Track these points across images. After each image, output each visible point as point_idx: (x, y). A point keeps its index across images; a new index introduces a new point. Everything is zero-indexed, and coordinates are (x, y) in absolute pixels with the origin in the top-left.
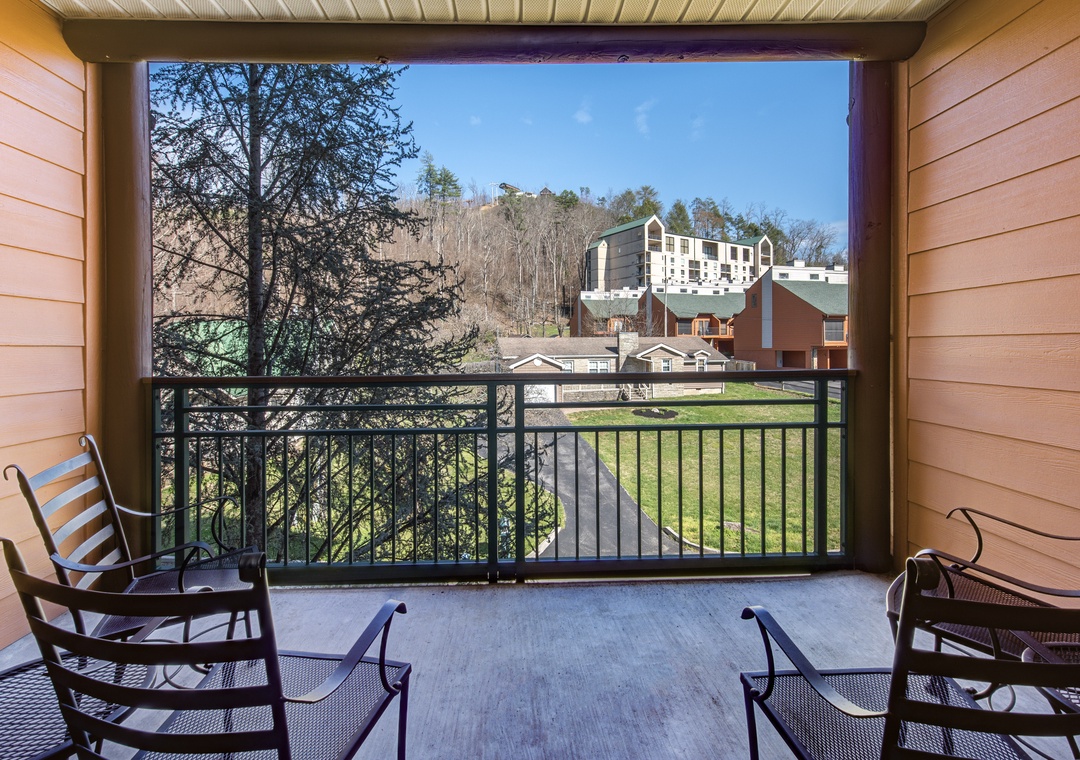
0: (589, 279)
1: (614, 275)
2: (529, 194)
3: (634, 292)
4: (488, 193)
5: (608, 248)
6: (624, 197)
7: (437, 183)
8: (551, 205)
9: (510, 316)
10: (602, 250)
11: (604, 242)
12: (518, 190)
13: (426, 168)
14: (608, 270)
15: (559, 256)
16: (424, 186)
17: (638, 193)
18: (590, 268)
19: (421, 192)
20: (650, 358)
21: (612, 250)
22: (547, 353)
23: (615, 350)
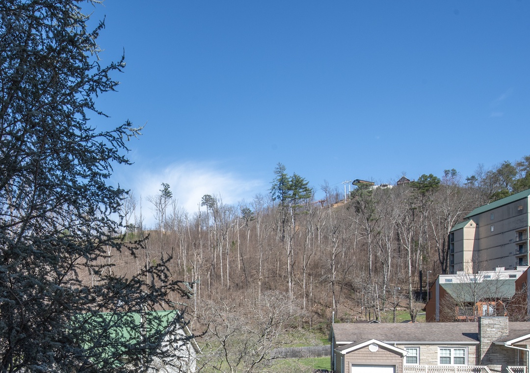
0: (452, 262)
1: (484, 255)
2: (384, 186)
3: (512, 272)
4: (340, 191)
5: (477, 227)
6: (500, 172)
7: (289, 189)
8: (408, 193)
9: (358, 304)
10: (469, 231)
11: (471, 221)
12: (372, 184)
13: (279, 178)
14: (477, 250)
15: (415, 241)
16: (277, 194)
17: (520, 164)
18: (453, 251)
19: (274, 199)
20: (525, 346)
21: (482, 229)
22: (387, 338)
23: (476, 336)
